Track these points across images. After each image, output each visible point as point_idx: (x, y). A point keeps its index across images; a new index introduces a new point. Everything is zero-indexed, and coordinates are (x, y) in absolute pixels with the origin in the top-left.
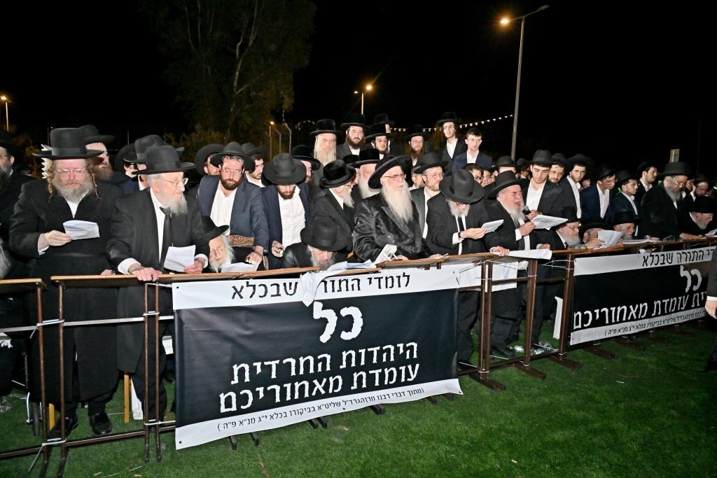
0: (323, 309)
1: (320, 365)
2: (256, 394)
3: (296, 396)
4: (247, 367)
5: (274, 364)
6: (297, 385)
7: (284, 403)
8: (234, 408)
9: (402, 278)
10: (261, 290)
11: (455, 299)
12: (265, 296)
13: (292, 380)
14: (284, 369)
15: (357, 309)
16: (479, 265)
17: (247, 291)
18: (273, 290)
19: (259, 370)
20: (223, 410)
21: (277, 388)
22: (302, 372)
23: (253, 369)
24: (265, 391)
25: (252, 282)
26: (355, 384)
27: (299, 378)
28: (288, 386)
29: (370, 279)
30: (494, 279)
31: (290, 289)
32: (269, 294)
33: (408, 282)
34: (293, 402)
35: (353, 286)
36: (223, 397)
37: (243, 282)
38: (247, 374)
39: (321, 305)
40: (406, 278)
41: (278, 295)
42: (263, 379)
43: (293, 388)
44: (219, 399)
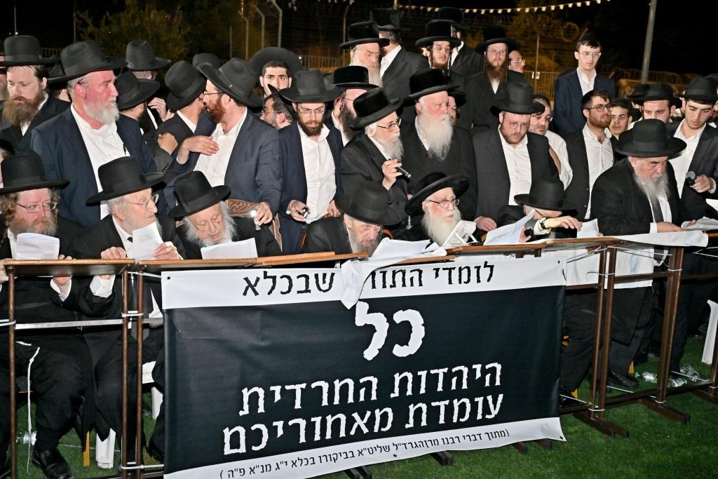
0: (369, 312)
1: (362, 391)
2: (273, 431)
3: (328, 436)
4: (261, 392)
5: (298, 388)
6: (330, 419)
7: (311, 444)
8: (242, 449)
9: (482, 270)
10: (282, 284)
11: (559, 302)
12: (289, 291)
13: (324, 412)
14: (312, 397)
15: (418, 313)
16: (596, 253)
17: (265, 284)
18: (299, 284)
19: (278, 397)
20: (228, 451)
21: (302, 423)
22: (336, 401)
23: (269, 395)
24: (285, 427)
25: (271, 272)
26: (411, 420)
27: (332, 410)
28: (318, 420)
29: (437, 270)
30: (618, 273)
31: (324, 282)
32: (294, 290)
33: (491, 275)
34: (324, 443)
35: (412, 279)
36: (227, 433)
37: (260, 273)
38: (261, 402)
39: (366, 306)
40: (489, 269)
41: (307, 291)
42: (283, 409)
43: (324, 423)
44: (223, 436)
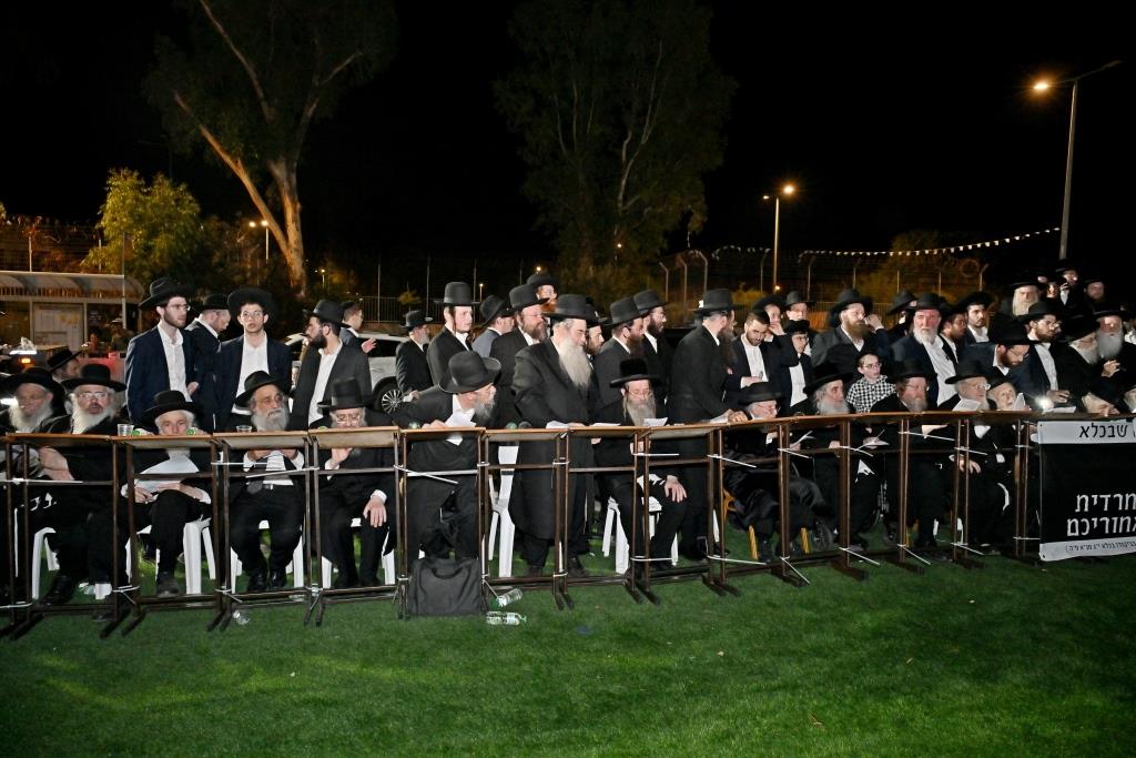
2: (1092, 523)
3: (1120, 531)
4: (1087, 498)
5: (1107, 497)
6: (1122, 519)
7: (1111, 535)
8: (1077, 534)
10: (1101, 431)
12: (1104, 436)
13: (1119, 514)
14: (1114, 502)
17: (1091, 432)
18: (1109, 431)
19: (1095, 502)
20: (1069, 534)
21: (1107, 520)
22: (1127, 508)
23: (1091, 500)
24: (1098, 521)
25: (1096, 423)
27: (1124, 513)
28: (1115, 519)
32: (1107, 435)
34: (1118, 535)
36: (1070, 522)
37: (1089, 423)
38: (1086, 505)
41: (1113, 436)
42: (1096, 511)
43: (1119, 521)
44: (1067, 525)
